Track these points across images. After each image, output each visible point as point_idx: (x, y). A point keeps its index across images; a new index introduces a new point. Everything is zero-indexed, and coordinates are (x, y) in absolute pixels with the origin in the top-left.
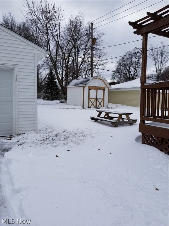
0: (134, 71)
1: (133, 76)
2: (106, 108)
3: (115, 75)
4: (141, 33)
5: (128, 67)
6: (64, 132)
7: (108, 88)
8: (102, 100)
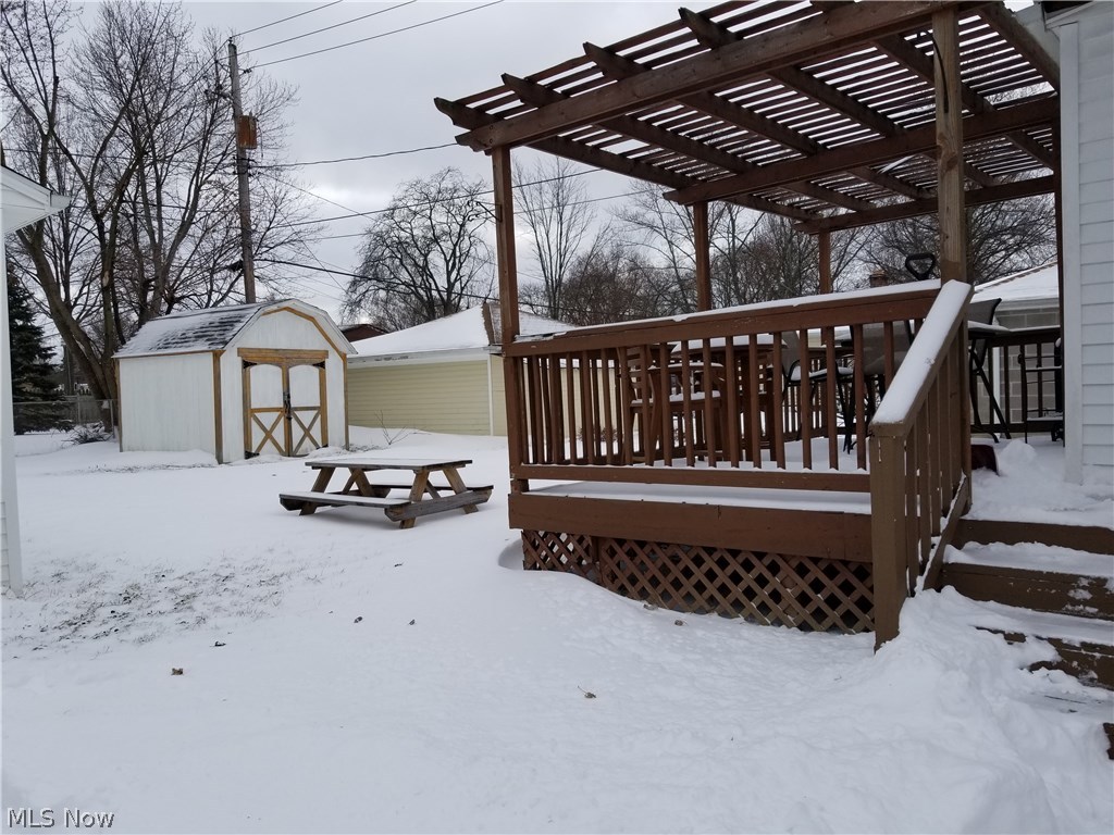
0: (449, 274)
1: (445, 295)
2: (339, 449)
3: (361, 289)
4: (486, 145)
5: (417, 254)
6: (160, 577)
7: (343, 356)
8: (316, 412)
